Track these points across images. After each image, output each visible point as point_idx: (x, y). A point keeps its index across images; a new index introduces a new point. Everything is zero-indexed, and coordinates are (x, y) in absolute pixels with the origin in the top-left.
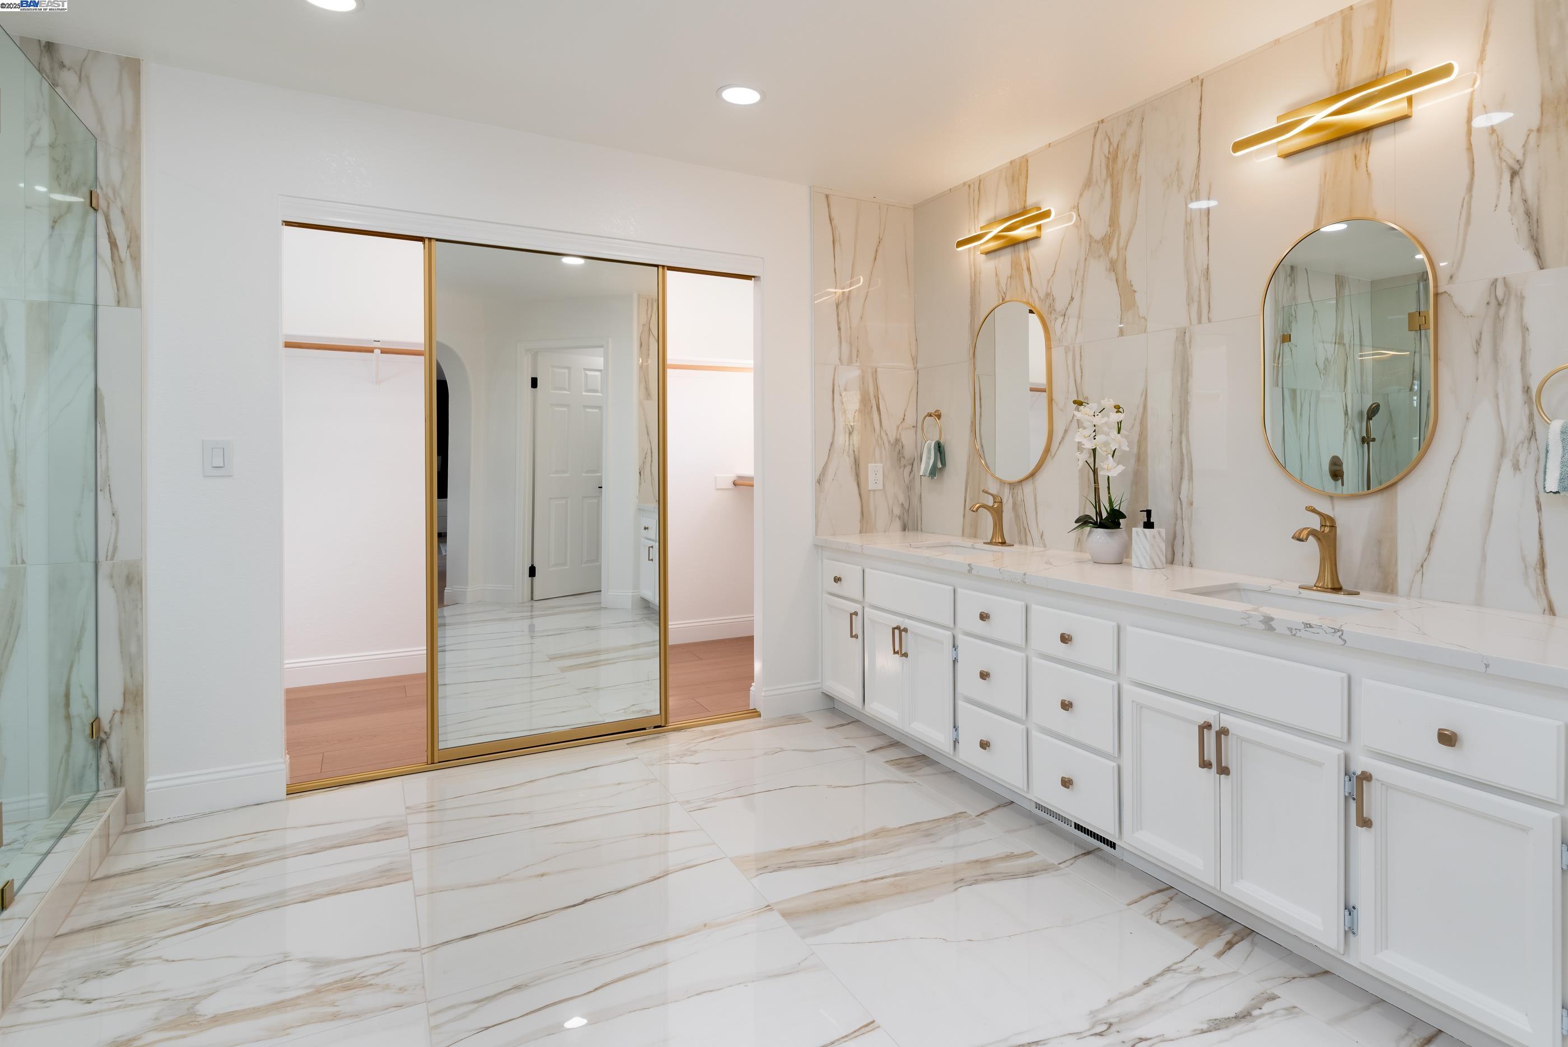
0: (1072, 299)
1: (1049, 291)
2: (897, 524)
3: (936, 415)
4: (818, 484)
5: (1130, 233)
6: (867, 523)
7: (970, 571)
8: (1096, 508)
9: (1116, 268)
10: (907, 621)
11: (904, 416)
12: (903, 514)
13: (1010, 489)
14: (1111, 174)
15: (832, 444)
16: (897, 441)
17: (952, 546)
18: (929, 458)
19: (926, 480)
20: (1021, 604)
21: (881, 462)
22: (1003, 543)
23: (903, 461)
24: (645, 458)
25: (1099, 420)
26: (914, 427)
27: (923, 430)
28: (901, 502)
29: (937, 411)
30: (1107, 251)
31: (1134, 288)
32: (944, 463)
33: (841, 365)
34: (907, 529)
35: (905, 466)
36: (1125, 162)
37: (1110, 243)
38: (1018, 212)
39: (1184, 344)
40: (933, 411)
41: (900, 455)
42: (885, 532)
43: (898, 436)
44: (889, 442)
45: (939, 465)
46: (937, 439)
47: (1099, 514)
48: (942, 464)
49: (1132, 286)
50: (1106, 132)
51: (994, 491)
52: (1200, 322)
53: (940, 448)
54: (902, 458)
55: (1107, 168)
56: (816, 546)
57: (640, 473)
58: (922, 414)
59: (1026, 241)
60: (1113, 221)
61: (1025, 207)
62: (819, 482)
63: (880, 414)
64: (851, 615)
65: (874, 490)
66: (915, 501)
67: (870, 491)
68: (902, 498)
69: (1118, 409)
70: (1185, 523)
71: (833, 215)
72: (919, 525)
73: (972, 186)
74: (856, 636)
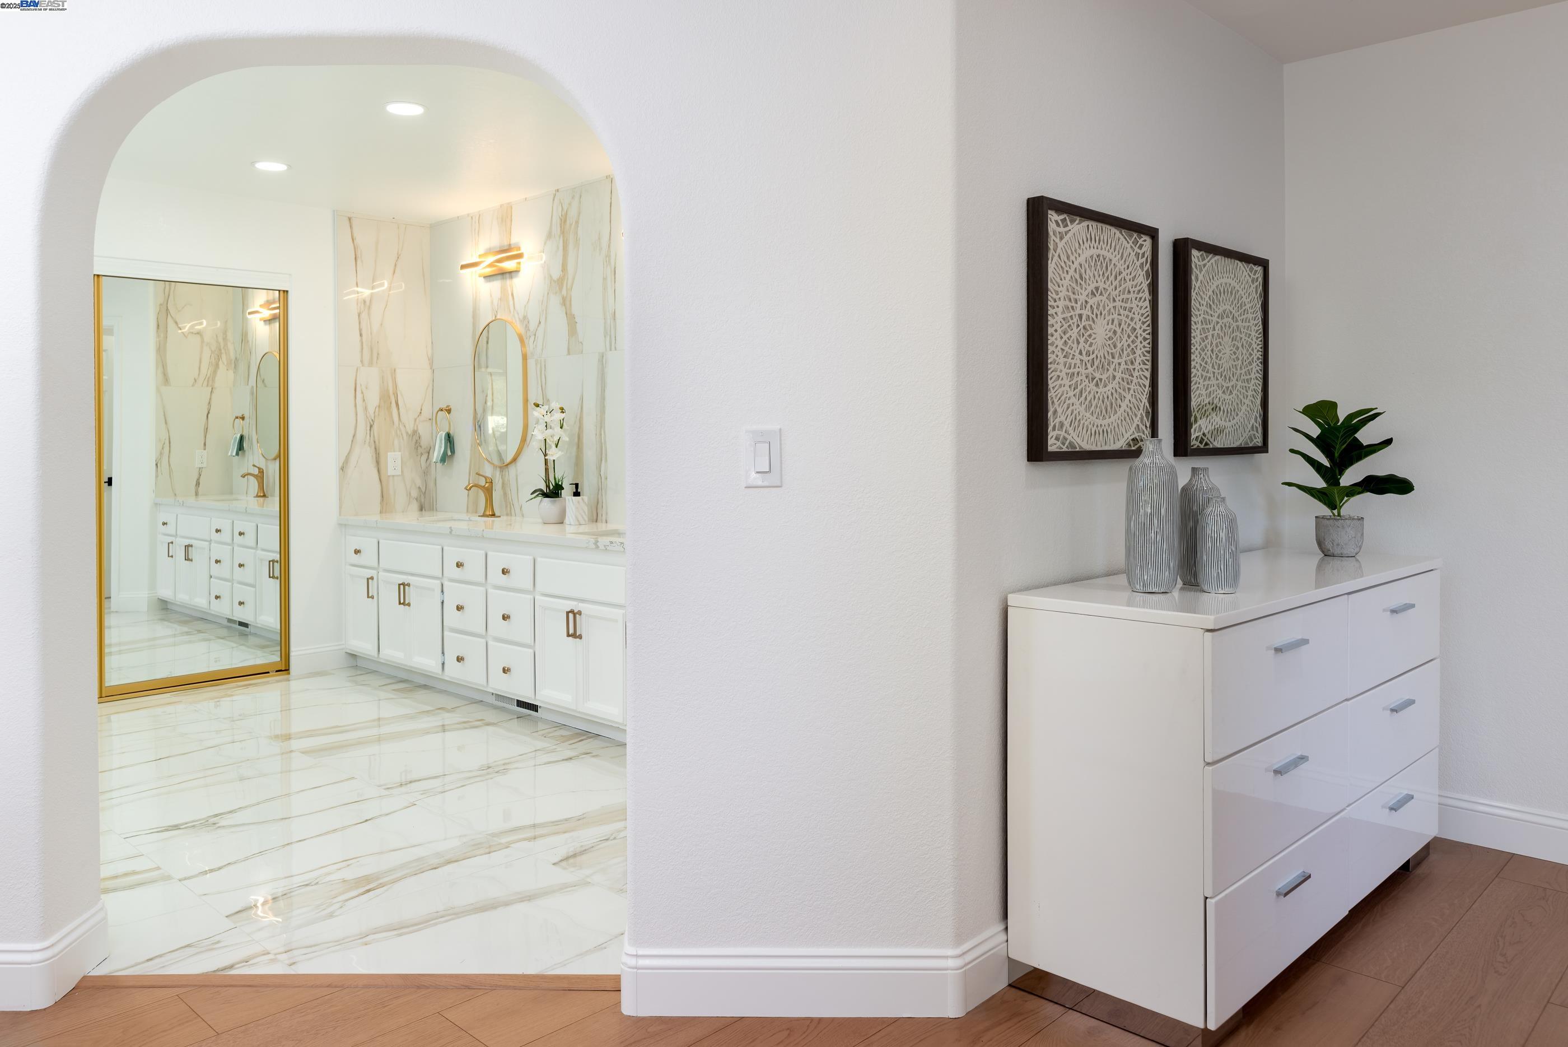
0: (540, 323)
1: (526, 314)
2: (415, 506)
3: (446, 410)
4: (341, 471)
5: (574, 279)
6: (387, 504)
7: (451, 532)
8: (546, 483)
9: (566, 302)
10: (410, 577)
11: (421, 410)
12: (421, 496)
13: (500, 471)
14: (563, 232)
15: (354, 436)
16: (415, 432)
17: (455, 520)
18: (440, 447)
19: (439, 465)
20: (483, 553)
21: (400, 451)
22: (493, 515)
23: (420, 450)
24: (163, 449)
25: (547, 418)
26: (430, 419)
27: (436, 423)
28: (418, 486)
29: (448, 406)
30: (561, 289)
31: (577, 320)
32: (453, 450)
33: (363, 366)
34: (424, 510)
35: (422, 454)
36: (571, 225)
37: (562, 284)
38: (505, 248)
39: (603, 364)
40: (444, 406)
41: (417, 444)
42: (403, 512)
43: (416, 428)
44: (407, 433)
45: (449, 453)
46: (447, 431)
47: (548, 486)
48: (451, 452)
49: (575, 318)
50: (560, 200)
51: (488, 474)
52: (611, 350)
53: (449, 439)
54: (419, 448)
55: (561, 227)
56: (340, 525)
57: (157, 465)
58: (436, 409)
59: (510, 272)
60: (564, 269)
61: (510, 245)
62: (342, 469)
63: (399, 409)
64: (368, 579)
65: (393, 476)
66: (431, 484)
67: (389, 476)
68: (419, 482)
69: (562, 410)
70: (603, 491)
71: (355, 235)
72: (435, 505)
73: (474, 218)
74: (372, 597)
